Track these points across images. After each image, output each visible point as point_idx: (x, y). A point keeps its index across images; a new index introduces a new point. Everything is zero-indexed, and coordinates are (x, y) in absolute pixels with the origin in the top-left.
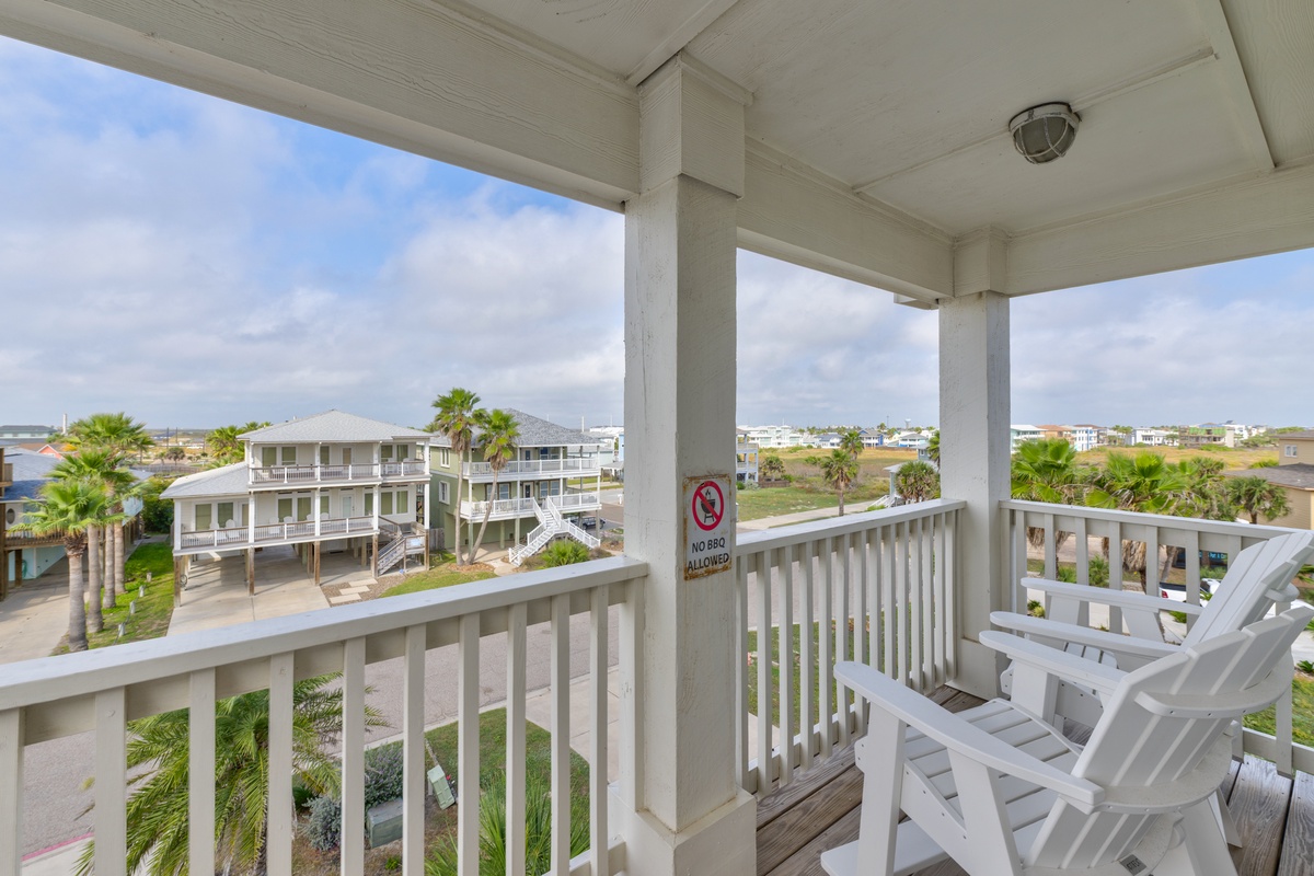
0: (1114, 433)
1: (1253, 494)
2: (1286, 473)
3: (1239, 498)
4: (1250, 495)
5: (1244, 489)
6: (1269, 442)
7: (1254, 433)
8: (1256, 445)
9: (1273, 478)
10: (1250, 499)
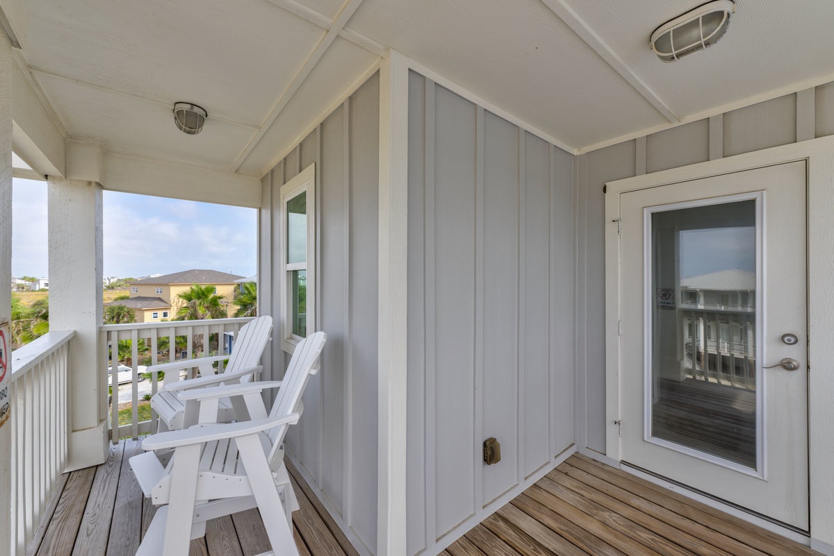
0: (22, 282)
1: (120, 315)
2: (133, 302)
3: (113, 317)
4: (119, 315)
5: (115, 312)
6: (119, 286)
7: (112, 281)
8: (113, 288)
9: (129, 305)
10: (119, 317)
